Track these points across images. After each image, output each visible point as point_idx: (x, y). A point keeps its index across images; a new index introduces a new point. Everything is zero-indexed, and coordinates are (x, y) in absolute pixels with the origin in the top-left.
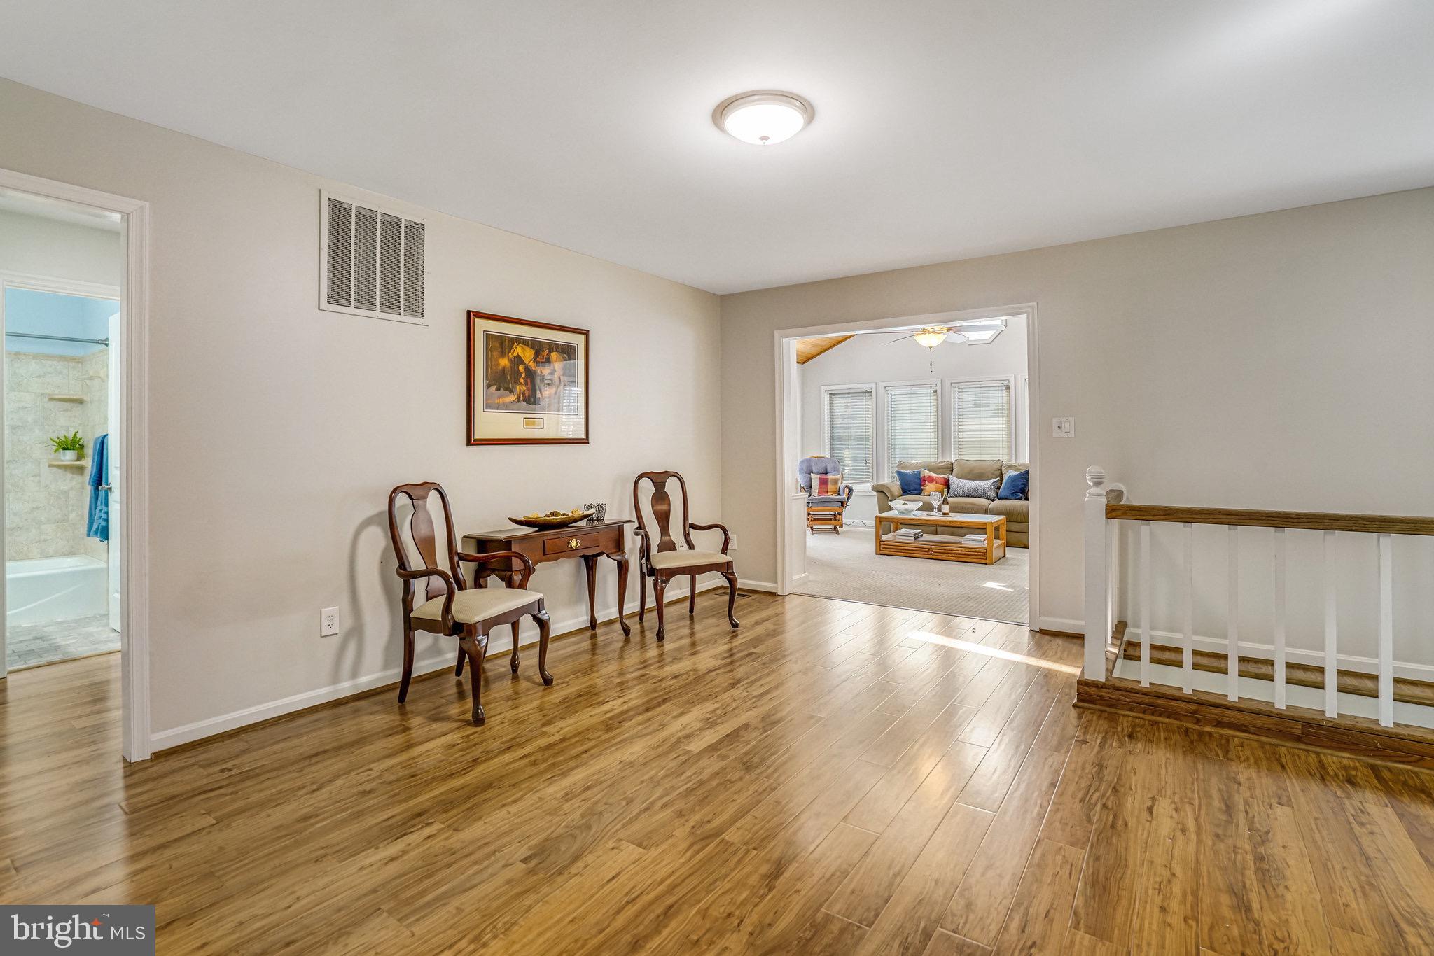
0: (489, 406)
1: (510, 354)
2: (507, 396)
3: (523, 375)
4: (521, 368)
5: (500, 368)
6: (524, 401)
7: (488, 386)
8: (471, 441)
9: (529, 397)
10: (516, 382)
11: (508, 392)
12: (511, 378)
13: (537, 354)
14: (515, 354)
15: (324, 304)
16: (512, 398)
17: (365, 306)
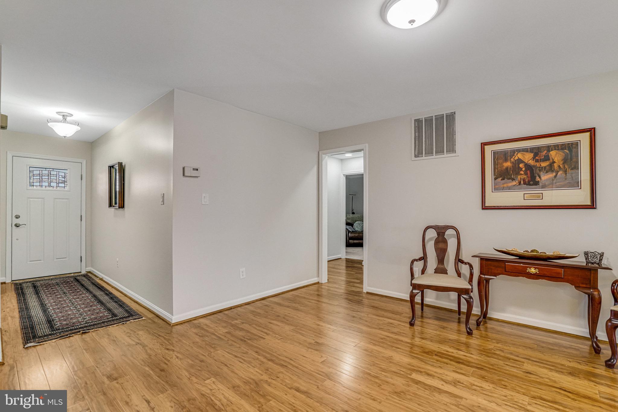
0: (496, 189)
1: (512, 159)
2: (510, 182)
3: (524, 169)
4: (521, 165)
5: (504, 168)
6: (525, 183)
7: (495, 179)
8: (484, 208)
9: (529, 181)
10: (518, 173)
11: (511, 180)
12: (513, 172)
13: (536, 155)
14: (516, 158)
15: (414, 158)
16: (514, 183)
17: (430, 155)
